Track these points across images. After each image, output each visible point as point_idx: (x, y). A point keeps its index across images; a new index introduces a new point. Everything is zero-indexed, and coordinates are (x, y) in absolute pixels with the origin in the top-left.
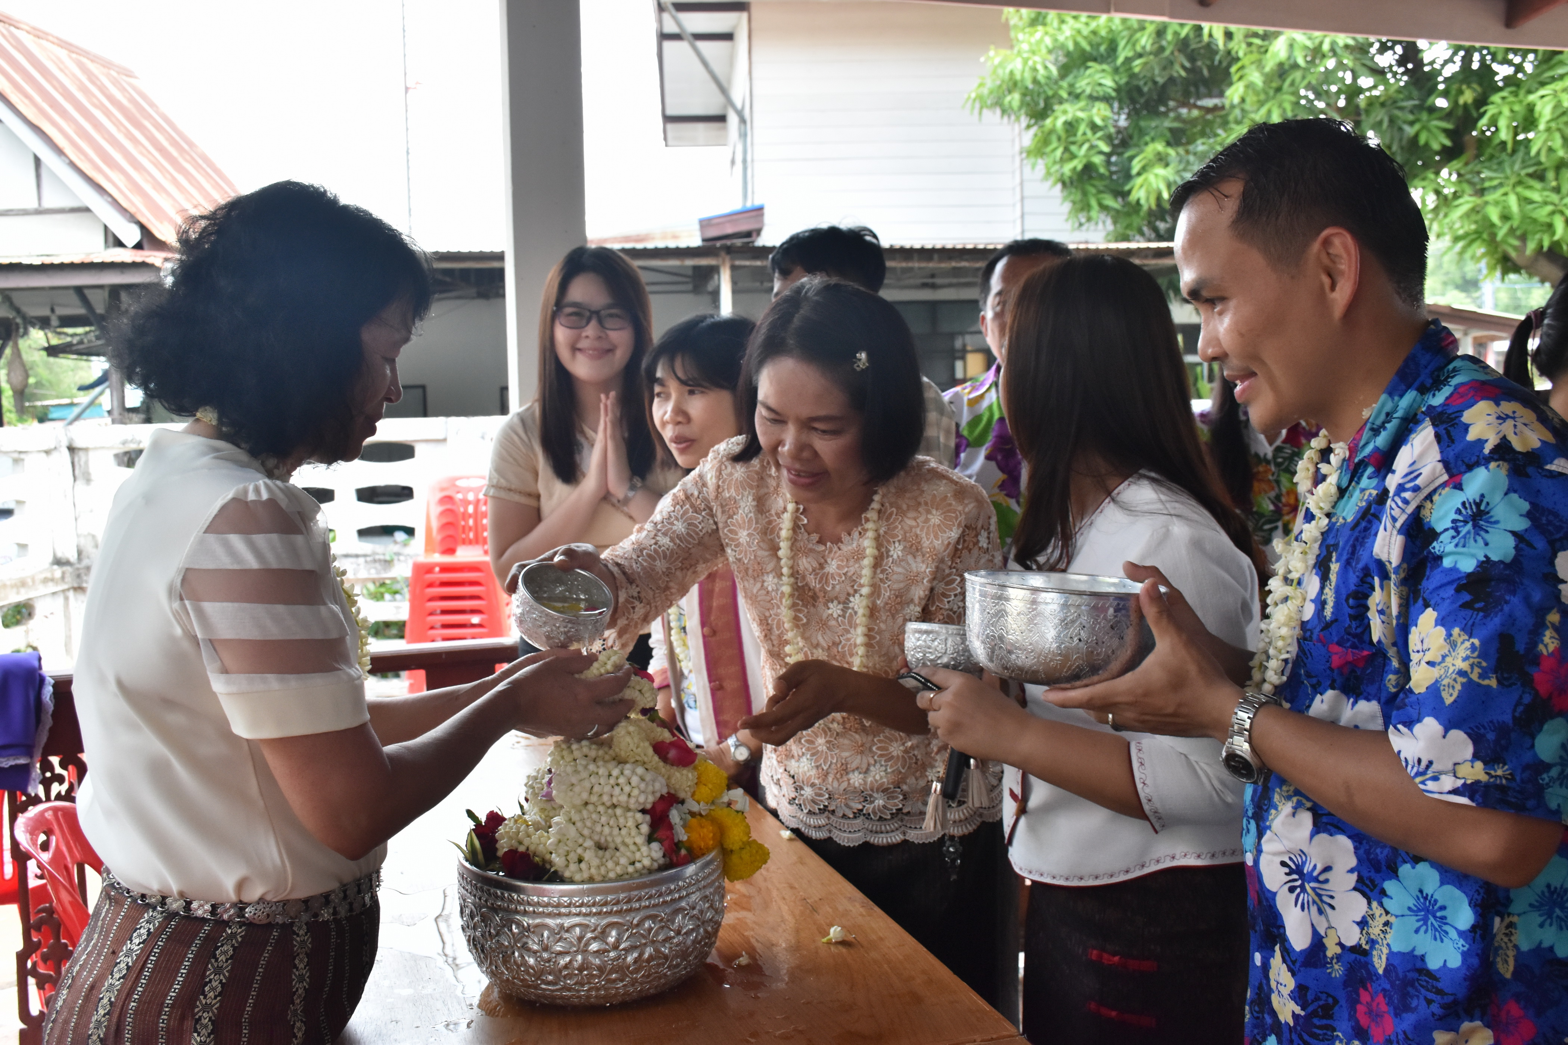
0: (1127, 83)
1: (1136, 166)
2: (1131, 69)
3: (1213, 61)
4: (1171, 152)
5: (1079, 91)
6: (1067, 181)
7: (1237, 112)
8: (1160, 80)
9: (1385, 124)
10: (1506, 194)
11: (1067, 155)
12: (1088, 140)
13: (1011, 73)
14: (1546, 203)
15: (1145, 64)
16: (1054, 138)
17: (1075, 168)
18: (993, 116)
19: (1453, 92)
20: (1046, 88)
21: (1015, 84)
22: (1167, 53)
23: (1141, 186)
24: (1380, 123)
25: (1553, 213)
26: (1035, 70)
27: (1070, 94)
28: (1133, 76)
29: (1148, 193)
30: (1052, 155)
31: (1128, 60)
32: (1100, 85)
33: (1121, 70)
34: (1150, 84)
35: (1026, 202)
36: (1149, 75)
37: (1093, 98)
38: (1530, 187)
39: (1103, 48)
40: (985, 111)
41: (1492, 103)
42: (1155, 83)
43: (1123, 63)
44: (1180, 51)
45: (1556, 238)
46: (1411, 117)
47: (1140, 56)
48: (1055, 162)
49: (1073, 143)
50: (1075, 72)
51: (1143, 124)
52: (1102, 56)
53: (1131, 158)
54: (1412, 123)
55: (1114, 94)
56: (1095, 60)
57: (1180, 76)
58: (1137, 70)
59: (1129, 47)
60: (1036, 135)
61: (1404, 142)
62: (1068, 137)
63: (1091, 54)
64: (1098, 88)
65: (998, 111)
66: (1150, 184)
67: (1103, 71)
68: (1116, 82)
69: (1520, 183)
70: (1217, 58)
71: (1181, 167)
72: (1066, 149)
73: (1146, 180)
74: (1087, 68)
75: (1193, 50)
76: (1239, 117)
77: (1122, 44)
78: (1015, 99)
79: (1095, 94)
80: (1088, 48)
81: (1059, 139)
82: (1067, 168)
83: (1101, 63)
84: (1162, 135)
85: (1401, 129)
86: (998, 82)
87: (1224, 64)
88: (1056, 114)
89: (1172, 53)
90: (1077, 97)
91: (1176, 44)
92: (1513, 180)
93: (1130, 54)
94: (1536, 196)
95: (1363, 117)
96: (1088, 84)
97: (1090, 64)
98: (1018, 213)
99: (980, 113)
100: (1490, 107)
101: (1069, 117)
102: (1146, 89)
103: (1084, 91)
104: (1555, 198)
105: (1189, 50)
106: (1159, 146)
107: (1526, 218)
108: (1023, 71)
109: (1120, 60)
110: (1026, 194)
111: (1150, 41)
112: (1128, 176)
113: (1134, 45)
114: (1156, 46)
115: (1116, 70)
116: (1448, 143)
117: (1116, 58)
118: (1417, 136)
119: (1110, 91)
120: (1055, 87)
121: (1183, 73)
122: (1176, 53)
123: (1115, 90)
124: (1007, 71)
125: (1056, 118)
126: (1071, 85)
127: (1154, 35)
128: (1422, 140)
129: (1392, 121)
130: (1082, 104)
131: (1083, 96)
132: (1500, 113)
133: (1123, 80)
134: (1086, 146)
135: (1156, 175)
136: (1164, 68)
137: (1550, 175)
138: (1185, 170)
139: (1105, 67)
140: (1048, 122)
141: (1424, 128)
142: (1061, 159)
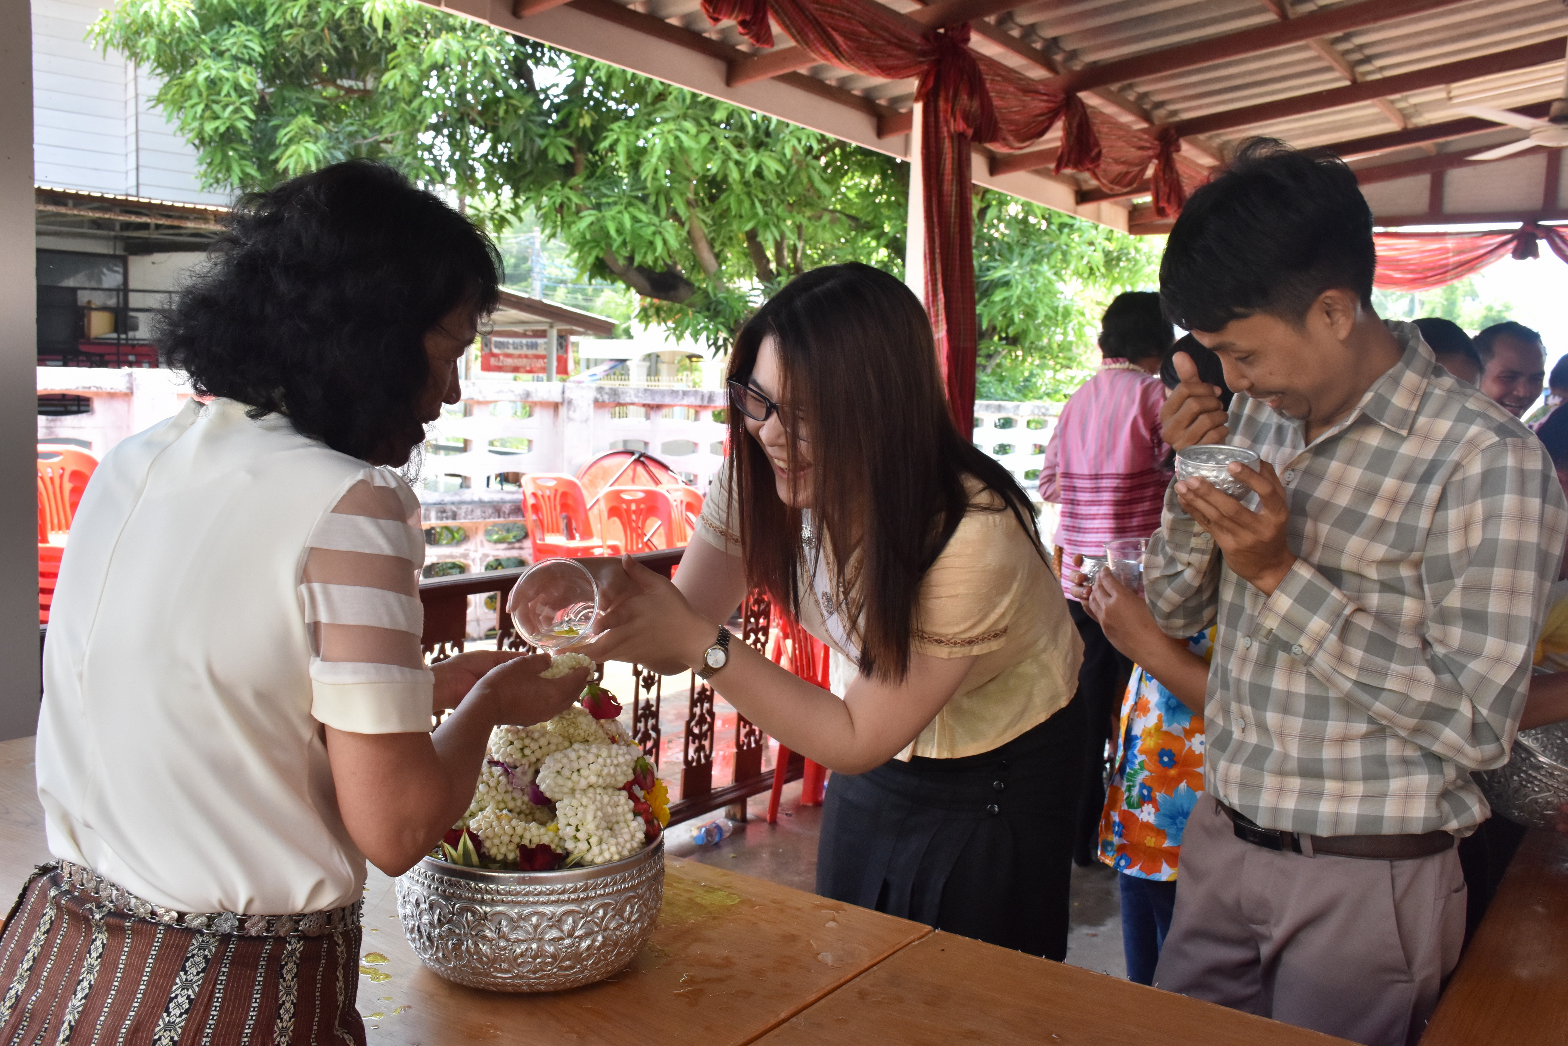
0: (273, 51)
1: (283, 136)
2: (279, 36)
3: (364, 46)
4: (322, 129)
5: (223, 48)
6: (207, 139)
7: (387, 98)
8: (310, 55)
9: (521, 135)
10: (620, 212)
11: (208, 113)
12: (233, 103)
13: (146, 13)
14: (650, 224)
15: (295, 35)
16: (194, 93)
17: (217, 129)
18: (118, 57)
19: (575, 115)
20: (186, 38)
21: (151, 26)
22: (318, 29)
23: (291, 156)
24: (516, 132)
25: (654, 233)
26: (173, 17)
27: (212, 50)
28: (280, 44)
29: (296, 163)
30: (193, 111)
31: (276, 27)
32: (246, 47)
33: (269, 36)
34: (298, 57)
35: (141, 153)
36: (299, 47)
37: (236, 58)
38: (640, 210)
39: (249, 10)
40: (110, 49)
41: (612, 130)
42: (303, 56)
43: (271, 29)
44: (329, 29)
45: (657, 254)
46: (541, 131)
47: (290, 26)
48: (194, 118)
49: (217, 102)
50: (218, 27)
51: (286, 93)
52: (247, 16)
53: (276, 128)
54: (542, 137)
55: (260, 60)
56: (240, 19)
57: (330, 54)
58: (287, 39)
59: (279, 14)
60: (167, 87)
61: (535, 153)
62: (208, 95)
63: (235, 12)
64: (245, 51)
65: (127, 53)
66: (300, 155)
67: (249, 33)
68: (263, 47)
69: (629, 204)
70: (369, 43)
71: (331, 144)
72: (207, 107)
73: (295, 152)
74: (232, 26)
75: (345, 31)
76: (389, 104)
77: (271, 10)
78: (150, 43)
79: (240, 55)
80: (234, 5)
81: (200, 95)
82: (209, 127)
83: (247, 24)
84: (308, 109)
85: (532, 141)
86: (128, 21)
87: (375, 50)
88: (199, 67)
89: (322, 30)
90: (221, 54)
91: (327, 23)
92: (625, 201)
93: (280, 22)
94: (643, 217)
95: (501, 124)
96: (234, 44)
97: (235, 23)
98: (132, 164)
99: (105, 50)
100: (610, 133)
101: (213, 74)
102: (294, 61)
103: (228, 50)
104: (656, 220)
105: (341, 30)
106: (308, 121)
107: (636, 235)
108: (160, 15)
109: (268, 26)
110: (141, 145)
111: (302, 14)
112: (272, 145)
113: (284, 13)
114: (307, 19)
115: (263, 35)
116: (571, 159)
117: (263, 24)
118: (546, 149)
119: (256, 55)
120: (197, 39)
121: (333, 53)
122: (326, 31)
123: (260, 55)
124: (142, 11)
125: (197, 73)
126: (214, 41)
127: (305, 8)
128: (551, 153)
129: (526, 132)
130: (226, 63)
131: (227, 54)
132: (617, 141)
133: (270, 48)
134: (230, 108)
135: (307, 149)
136: (313, 43)
137: (652, 199)
138: (334, 148)
139: (252, 29)
140: (189, 74)
141: (551, 143)
142: (202, 117)
